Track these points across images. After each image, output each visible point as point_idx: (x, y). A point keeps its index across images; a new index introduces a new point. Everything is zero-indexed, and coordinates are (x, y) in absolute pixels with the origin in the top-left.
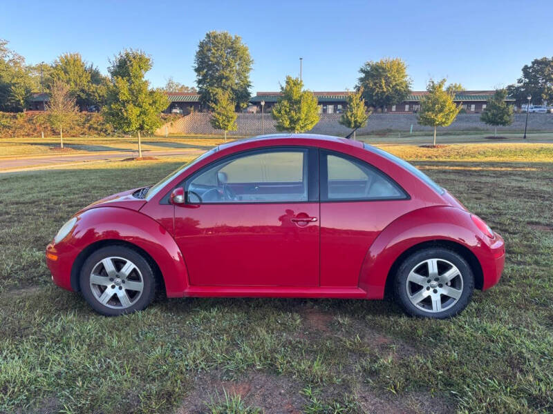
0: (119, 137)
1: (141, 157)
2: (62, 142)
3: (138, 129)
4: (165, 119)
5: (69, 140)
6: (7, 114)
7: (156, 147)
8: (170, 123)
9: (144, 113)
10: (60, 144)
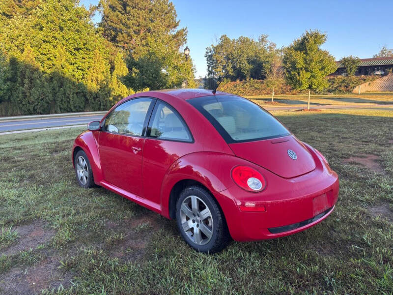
0: (324, 94)
1: (309, 109)
2: (273, 98)
3: (308, 88)
4: (364, 80)
5: (279, 97)
6: (259, 81)
7: (338, 102)
8: (368, 83)
9: (313, 76)
10: (271, 99)
